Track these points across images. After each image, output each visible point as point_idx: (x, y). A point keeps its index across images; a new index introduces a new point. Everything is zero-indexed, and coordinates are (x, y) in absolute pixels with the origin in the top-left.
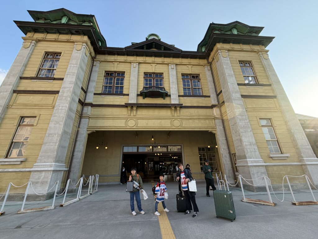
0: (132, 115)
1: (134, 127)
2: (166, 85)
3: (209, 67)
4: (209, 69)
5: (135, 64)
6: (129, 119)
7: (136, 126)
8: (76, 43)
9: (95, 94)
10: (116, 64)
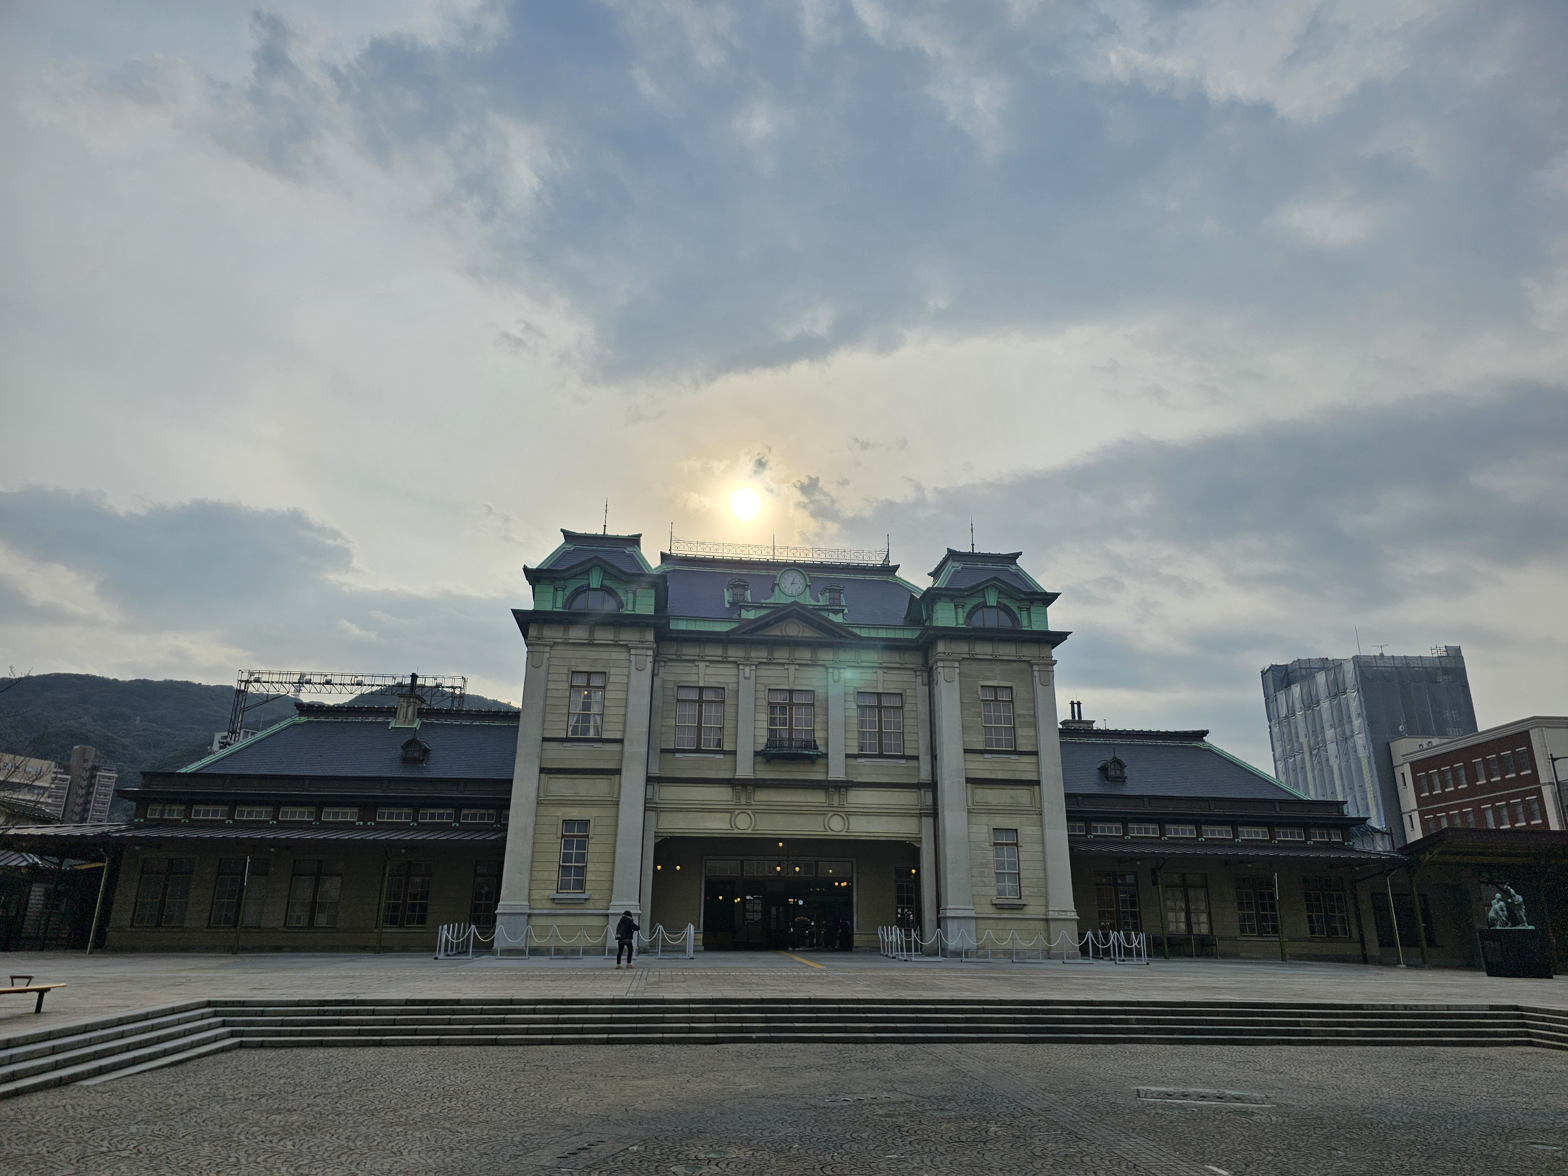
0: (743, 801)
1: (749, 831)
2: (819, 735)
3: (925, 675)
4: (926, 681)
5: (747, 669)
6: (737, 812)
7: (751, 828)
8: (633, 652)
9: (663, 751)
10: (702, 665)
